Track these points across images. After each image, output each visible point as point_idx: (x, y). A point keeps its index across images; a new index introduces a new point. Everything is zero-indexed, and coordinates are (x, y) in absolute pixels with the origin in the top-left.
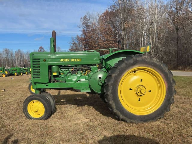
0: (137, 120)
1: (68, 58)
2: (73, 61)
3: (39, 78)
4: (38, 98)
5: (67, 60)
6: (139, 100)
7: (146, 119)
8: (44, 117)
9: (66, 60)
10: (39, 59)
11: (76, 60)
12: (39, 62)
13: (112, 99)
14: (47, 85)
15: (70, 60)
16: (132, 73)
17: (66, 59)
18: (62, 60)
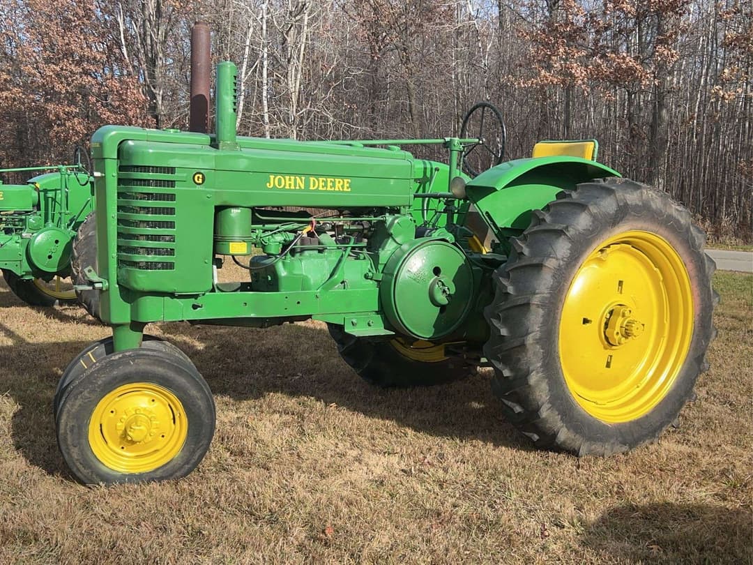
0: (612, 441)
1: (300, 175)
2: (317, 190)
3: (170, 266)
4: (160, 370)
5: (295, 180)
6: (608, 365)
7: (636, 435)
8: (182, 467)
9: (289, 183)
10: (171, 170)
11: (329, 184)
12: (171, 183)
13: (539, 365)
14: (195, 307)
15: (307, 184)
16: (596, 255)
17: (293, 178)
18: (273, 181)
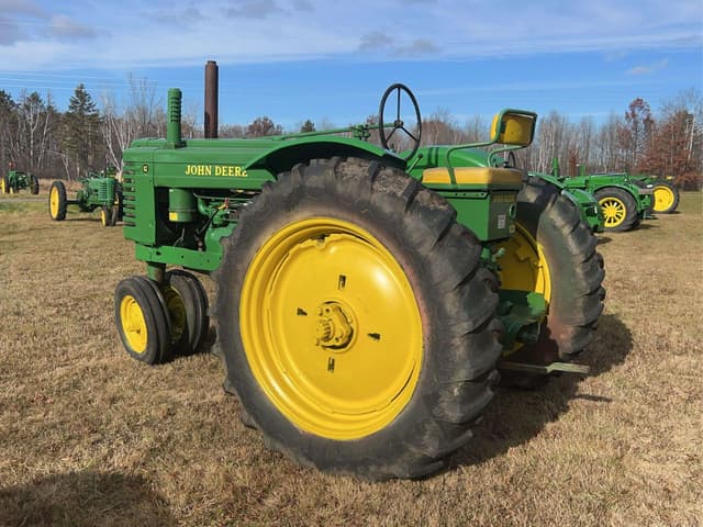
2: (221, 176)
5: (205, 169)
6: (331, 368)
9: (202, 171)
10: (133, 164)
11: (230, 171)
12: (134, 172)
14: (158, 254)
15: (213, 172)
16: (309, 242)
17: (203, 167)
18: (190, 169)
